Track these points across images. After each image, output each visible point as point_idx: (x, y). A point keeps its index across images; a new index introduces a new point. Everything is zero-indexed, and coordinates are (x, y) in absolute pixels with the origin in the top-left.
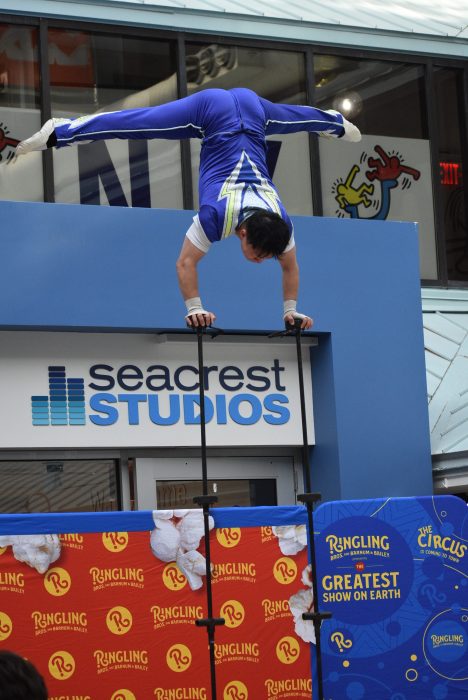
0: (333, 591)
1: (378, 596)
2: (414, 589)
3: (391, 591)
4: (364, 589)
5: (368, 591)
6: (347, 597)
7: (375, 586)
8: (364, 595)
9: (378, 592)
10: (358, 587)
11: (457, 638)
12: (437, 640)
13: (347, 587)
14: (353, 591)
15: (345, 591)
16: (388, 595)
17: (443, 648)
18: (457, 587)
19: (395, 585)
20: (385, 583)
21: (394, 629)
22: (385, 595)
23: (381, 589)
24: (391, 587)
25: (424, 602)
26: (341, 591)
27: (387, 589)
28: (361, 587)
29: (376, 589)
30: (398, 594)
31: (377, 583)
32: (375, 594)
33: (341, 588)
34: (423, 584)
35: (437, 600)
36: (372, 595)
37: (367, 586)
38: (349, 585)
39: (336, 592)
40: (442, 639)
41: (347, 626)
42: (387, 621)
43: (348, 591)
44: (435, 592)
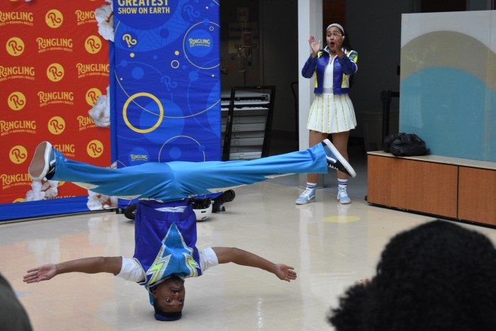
0: (125, 7)
1: (155, 11)
2: (179, 7)
3: (163, 8)
4: (146, 6)
5: (148, 7)
6: (134, 11)
7: (153, 4)
8: (145, 10)
9: (155, 8)
10: (142, 5)
11: (206, 41)
12: (193, 42)
13: (134, 5)
14: (138, 7)
15: (133, 7)
16: (162, 11)
17: (196, 48)
18: (207, 8)
19: (166, 4)
20: (160, 3)
21: (165, 34)
22: (159, 11)
23: (157, 7)
24: (164, 5)
25: (185, 16)
26: (130, 7)
27: (160, 7)
28: (144, 5)
29: (154, 7)
30: (168, 10)
31: (155, 3)
32: (153, 10)
33: (131, 5)
34: (185, 5)
35: (194, 15)
36: (151, 10)
37: (148, 4)
38: (136, 3)
39: (127, 7)
40: (196, 41)
41: (134, 30)
42: (160, 28)
43: (135, 7)
44: (192, 10)
